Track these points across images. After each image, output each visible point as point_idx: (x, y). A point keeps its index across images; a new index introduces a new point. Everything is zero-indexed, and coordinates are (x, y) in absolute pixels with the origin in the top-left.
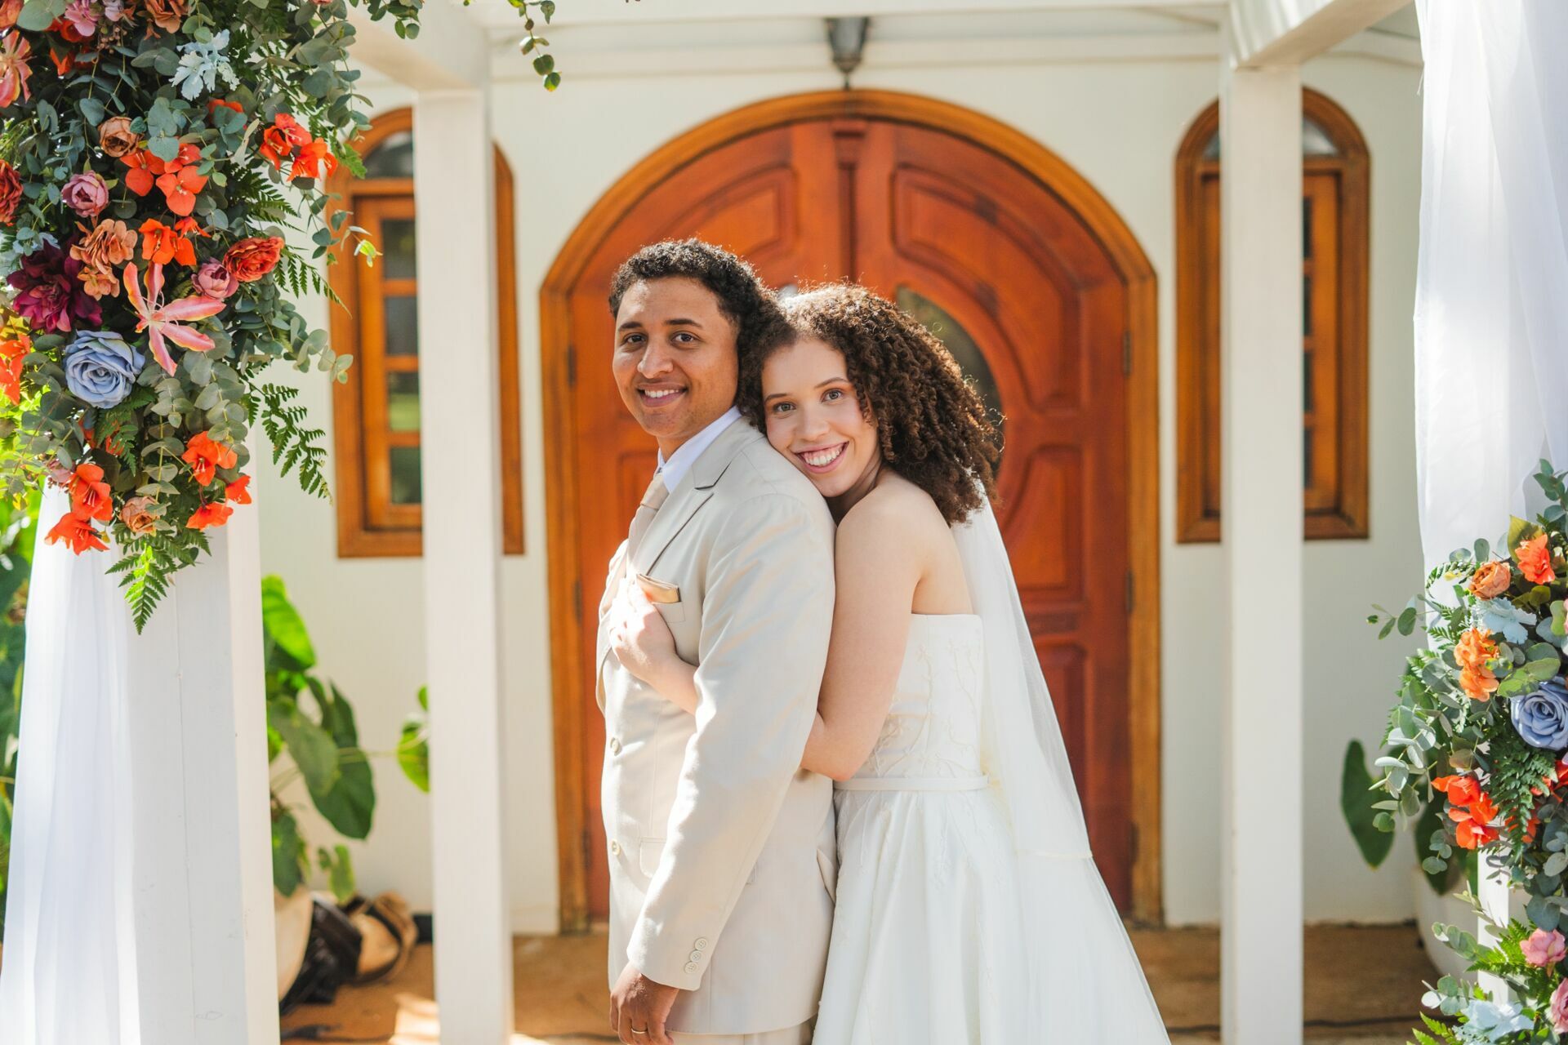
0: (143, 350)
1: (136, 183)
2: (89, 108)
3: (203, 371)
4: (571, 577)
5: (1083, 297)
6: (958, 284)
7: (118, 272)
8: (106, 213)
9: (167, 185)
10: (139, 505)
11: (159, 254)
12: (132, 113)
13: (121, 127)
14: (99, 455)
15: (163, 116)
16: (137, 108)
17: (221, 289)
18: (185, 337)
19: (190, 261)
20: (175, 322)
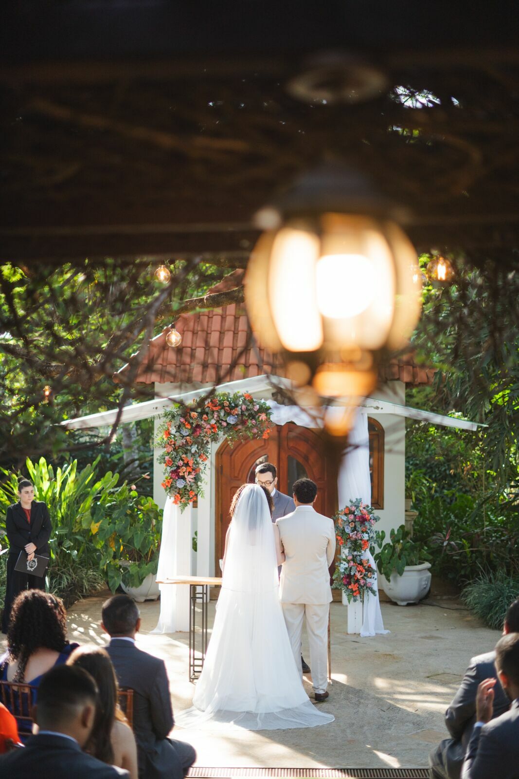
0: (186, 481)
1: (186, 462)
2: (181, 453)
3: (193, 484)
4: (220, 512)
6: (300, 455)
7: (184, 473)
8: (182, 466)
9: (189, 462)
10: (183, 499)
11: (188, 471)
12: (186, 454)
13: (184, 456)
14: (179, 493)
15: (189, 455)
17: (195, 474)
18: (190, 480)
19: (191, 471)
20: (190, 478)
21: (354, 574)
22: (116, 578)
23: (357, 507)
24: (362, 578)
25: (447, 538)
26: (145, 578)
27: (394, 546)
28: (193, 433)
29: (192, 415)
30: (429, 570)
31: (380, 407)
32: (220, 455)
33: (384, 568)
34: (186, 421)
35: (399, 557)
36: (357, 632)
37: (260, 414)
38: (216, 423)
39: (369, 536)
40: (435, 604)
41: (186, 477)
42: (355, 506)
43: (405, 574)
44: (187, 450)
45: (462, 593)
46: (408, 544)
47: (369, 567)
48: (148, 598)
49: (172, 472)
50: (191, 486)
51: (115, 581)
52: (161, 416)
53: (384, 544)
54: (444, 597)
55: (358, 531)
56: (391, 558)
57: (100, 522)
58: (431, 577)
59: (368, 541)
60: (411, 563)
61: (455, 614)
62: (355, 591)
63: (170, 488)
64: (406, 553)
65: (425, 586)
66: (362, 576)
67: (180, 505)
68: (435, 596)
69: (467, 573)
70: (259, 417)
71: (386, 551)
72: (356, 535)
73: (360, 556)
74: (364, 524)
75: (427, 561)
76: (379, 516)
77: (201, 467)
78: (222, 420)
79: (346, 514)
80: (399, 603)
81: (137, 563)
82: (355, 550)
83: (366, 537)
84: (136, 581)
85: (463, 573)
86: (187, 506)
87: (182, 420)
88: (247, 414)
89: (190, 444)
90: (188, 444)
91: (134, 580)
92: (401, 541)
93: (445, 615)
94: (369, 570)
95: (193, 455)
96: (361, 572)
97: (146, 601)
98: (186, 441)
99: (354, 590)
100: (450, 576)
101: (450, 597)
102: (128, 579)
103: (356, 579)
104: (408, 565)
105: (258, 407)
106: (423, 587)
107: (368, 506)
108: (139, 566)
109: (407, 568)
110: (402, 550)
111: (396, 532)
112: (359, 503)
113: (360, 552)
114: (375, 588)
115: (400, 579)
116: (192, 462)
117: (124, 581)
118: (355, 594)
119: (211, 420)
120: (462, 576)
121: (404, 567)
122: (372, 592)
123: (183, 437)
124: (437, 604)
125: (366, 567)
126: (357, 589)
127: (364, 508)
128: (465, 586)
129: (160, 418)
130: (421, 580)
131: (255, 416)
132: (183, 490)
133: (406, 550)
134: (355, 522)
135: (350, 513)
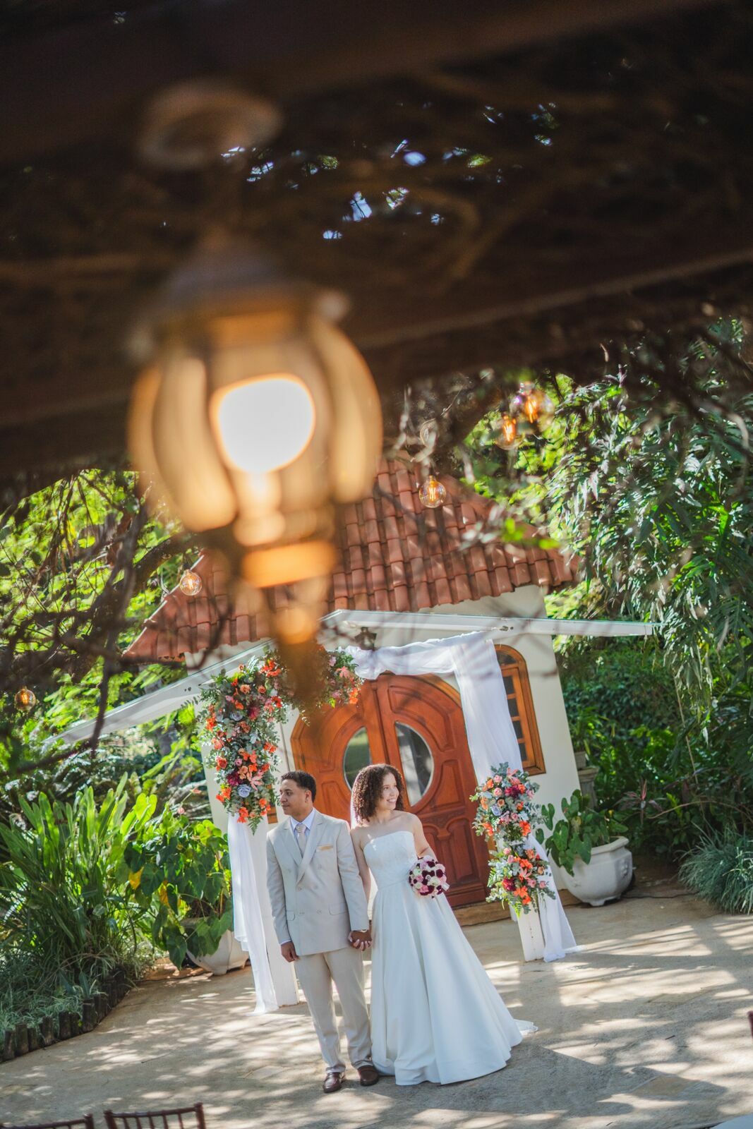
0: (251, 786)
1: (245, 758)
3: (261, 788)
5: (449, 715)
6: (412, 718)
7: (246, 774)
8: (242, 765)
9: (251, 758)
10: (253, 813)
11: (251, 771)
13: (242, 750)
14: (244, 806)
15: (249, 747)
16: (244, 746)
17: (262, 773)
18: (257, 783)
19: (256, 770)
20: (255, 781)
21: (518, 873)
22: (178, 947)
23: (504, 776)
24: (530, 877)
25: (643, 797)
26: (220, 937)
27: (570, 822)
28: (249, 714)
29: (242, 690)
30: (627, 847)
31: (509, 627)
32: (297, 741)
33: (561, 857)
34: (235, 699)
35: (581, 837)
36: (539, 957)
37: (339, 669)
38: (278, 695)
39: (528, 815)
40: (645, 894)
41: (250, 779)
42: (500, 775)
43: (592, 859)
44: (245, 741)
45: (680, 872)
46: (590, 816)
47: (538, 859)
48: (230, 967)
49: (229, 777)
50: (260, 792)
51: (178, 952)
52: (198, 699)
53: (555, 822)
54: (657, 883)
55: (511, 811)
56: (569, 841)
57: (141, 870)
58: (631, 858)
59: (528, 822)
60: (600, 843)
61: (676, 904)
62: (524, 898)
63: (230, 801)
64: (589, 829)
65: (625, 872)
66: (529, 875)
67: (249, 822)
68: (644, 882)
69: (682, 841)
70: (338, 674)
71: (561, 832)
72: (510, 817)
73: (521, 845)
74: (519, 798)
75: (622, 834)
76: (539, 783)
77: (270, 761)
78: (286, 688)
79: (490, 790)
80: (593, 903)
81: (206, 919)
82: (512, 839)
83: (524, 817)
84: (208, 944)
85: (676, 841)
86: (259, 821)
87: (229, 699)
88: (321, 674)
89: (247, 732)
90: (244, 732)
91: (204, 944)
92: (579, 814)
93: (662, 907)
94: (538, 863)
95: (255, 745)
96: (528, 868)
97: (229, 971)
98: (241, 729)
99: (522, 897)
100: (659, 850)
101: (665, 880)
102: (197, 945)
103: (521, 880)
104: (595, 845)
105: (334, 660)
106: (622, 874)
107: (519, 772)
108: (209, 923)
109: (594, 851)
110: (582, 826)
111: (569, 802)
112: (505, 770)
113: (521, 840)
114: (552, 887)
115: (586, 868)
116: (255, 756)
117: (191, 949)
118: (524, 902)
119: (270, 691)
120: (676, 847)
121: (590, 850)
122: (549, 895)
123: (235, 723)
124: (648, 894)
125: (534, 860)
126: (526, 894)
127: (514, 775)
128: (683, 861)
129: (197, 702)
130: (617, 864)
131: (333, 673)
132: (250, 800)
133: (588, 824)
134: (504, 798)
135: (495, 787)
